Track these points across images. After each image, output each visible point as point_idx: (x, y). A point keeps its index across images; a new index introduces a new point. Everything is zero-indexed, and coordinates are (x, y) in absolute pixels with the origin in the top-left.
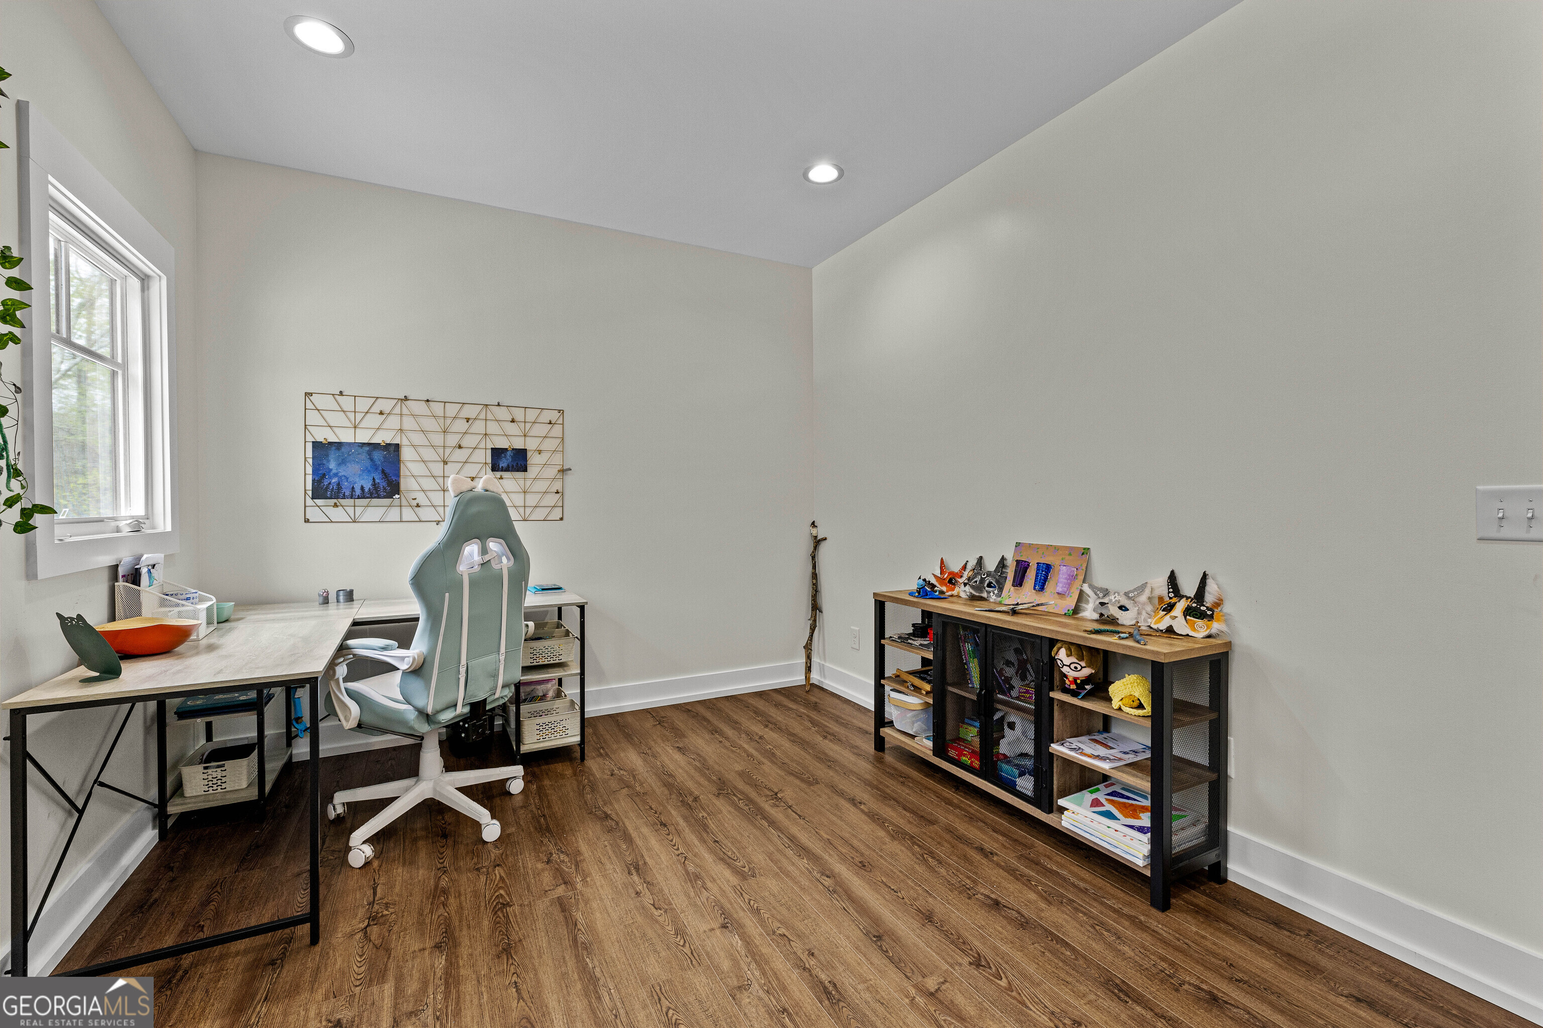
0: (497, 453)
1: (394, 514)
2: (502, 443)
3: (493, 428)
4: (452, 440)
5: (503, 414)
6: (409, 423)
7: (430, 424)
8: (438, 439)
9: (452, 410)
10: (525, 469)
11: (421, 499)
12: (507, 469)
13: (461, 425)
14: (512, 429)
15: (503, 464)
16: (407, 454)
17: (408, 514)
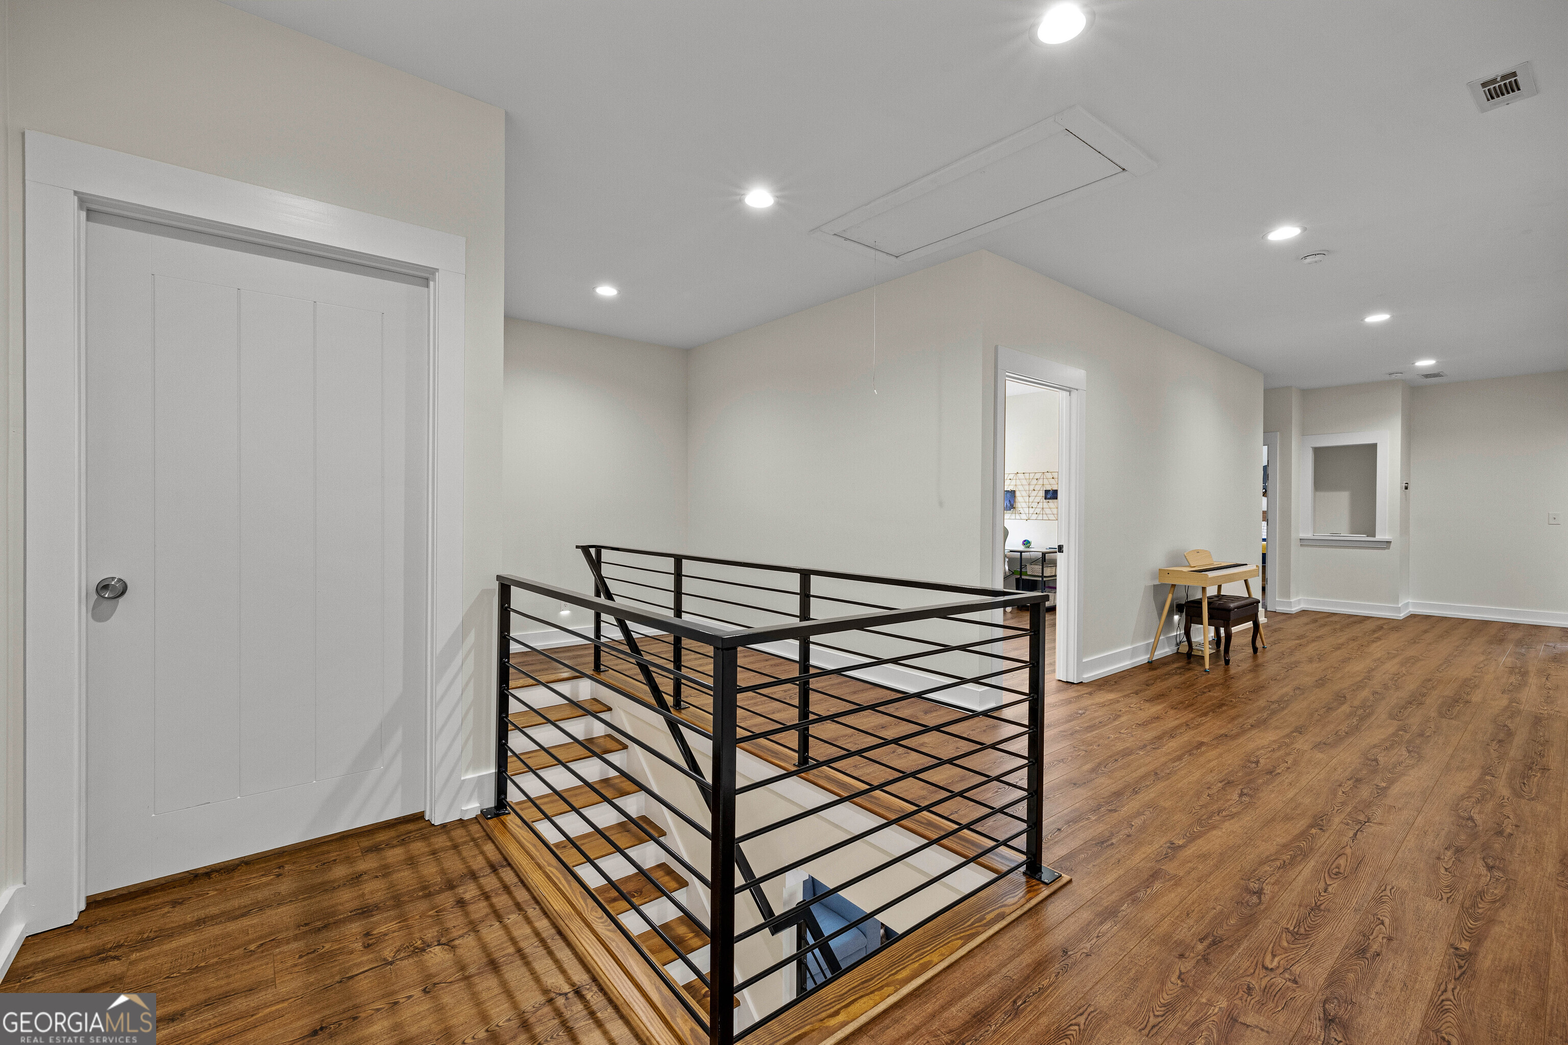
0: (1047, 492)
1: (1013, 516)
2: (1049, 488)
3: (1046, 482)
4: (1032, 488)
5: (1049, 476)
6: (1018, 482)
7: (1025, 482)
8: (1027, 488)
9: (1032, 476)
10: (1056, 498)
11: (1022, 512)
12: (1050, 499)
13: (1034, 482)
14: (1053, 481)
15: (1048, 496)
16: (1018, 494)
17: (1018, 517)
